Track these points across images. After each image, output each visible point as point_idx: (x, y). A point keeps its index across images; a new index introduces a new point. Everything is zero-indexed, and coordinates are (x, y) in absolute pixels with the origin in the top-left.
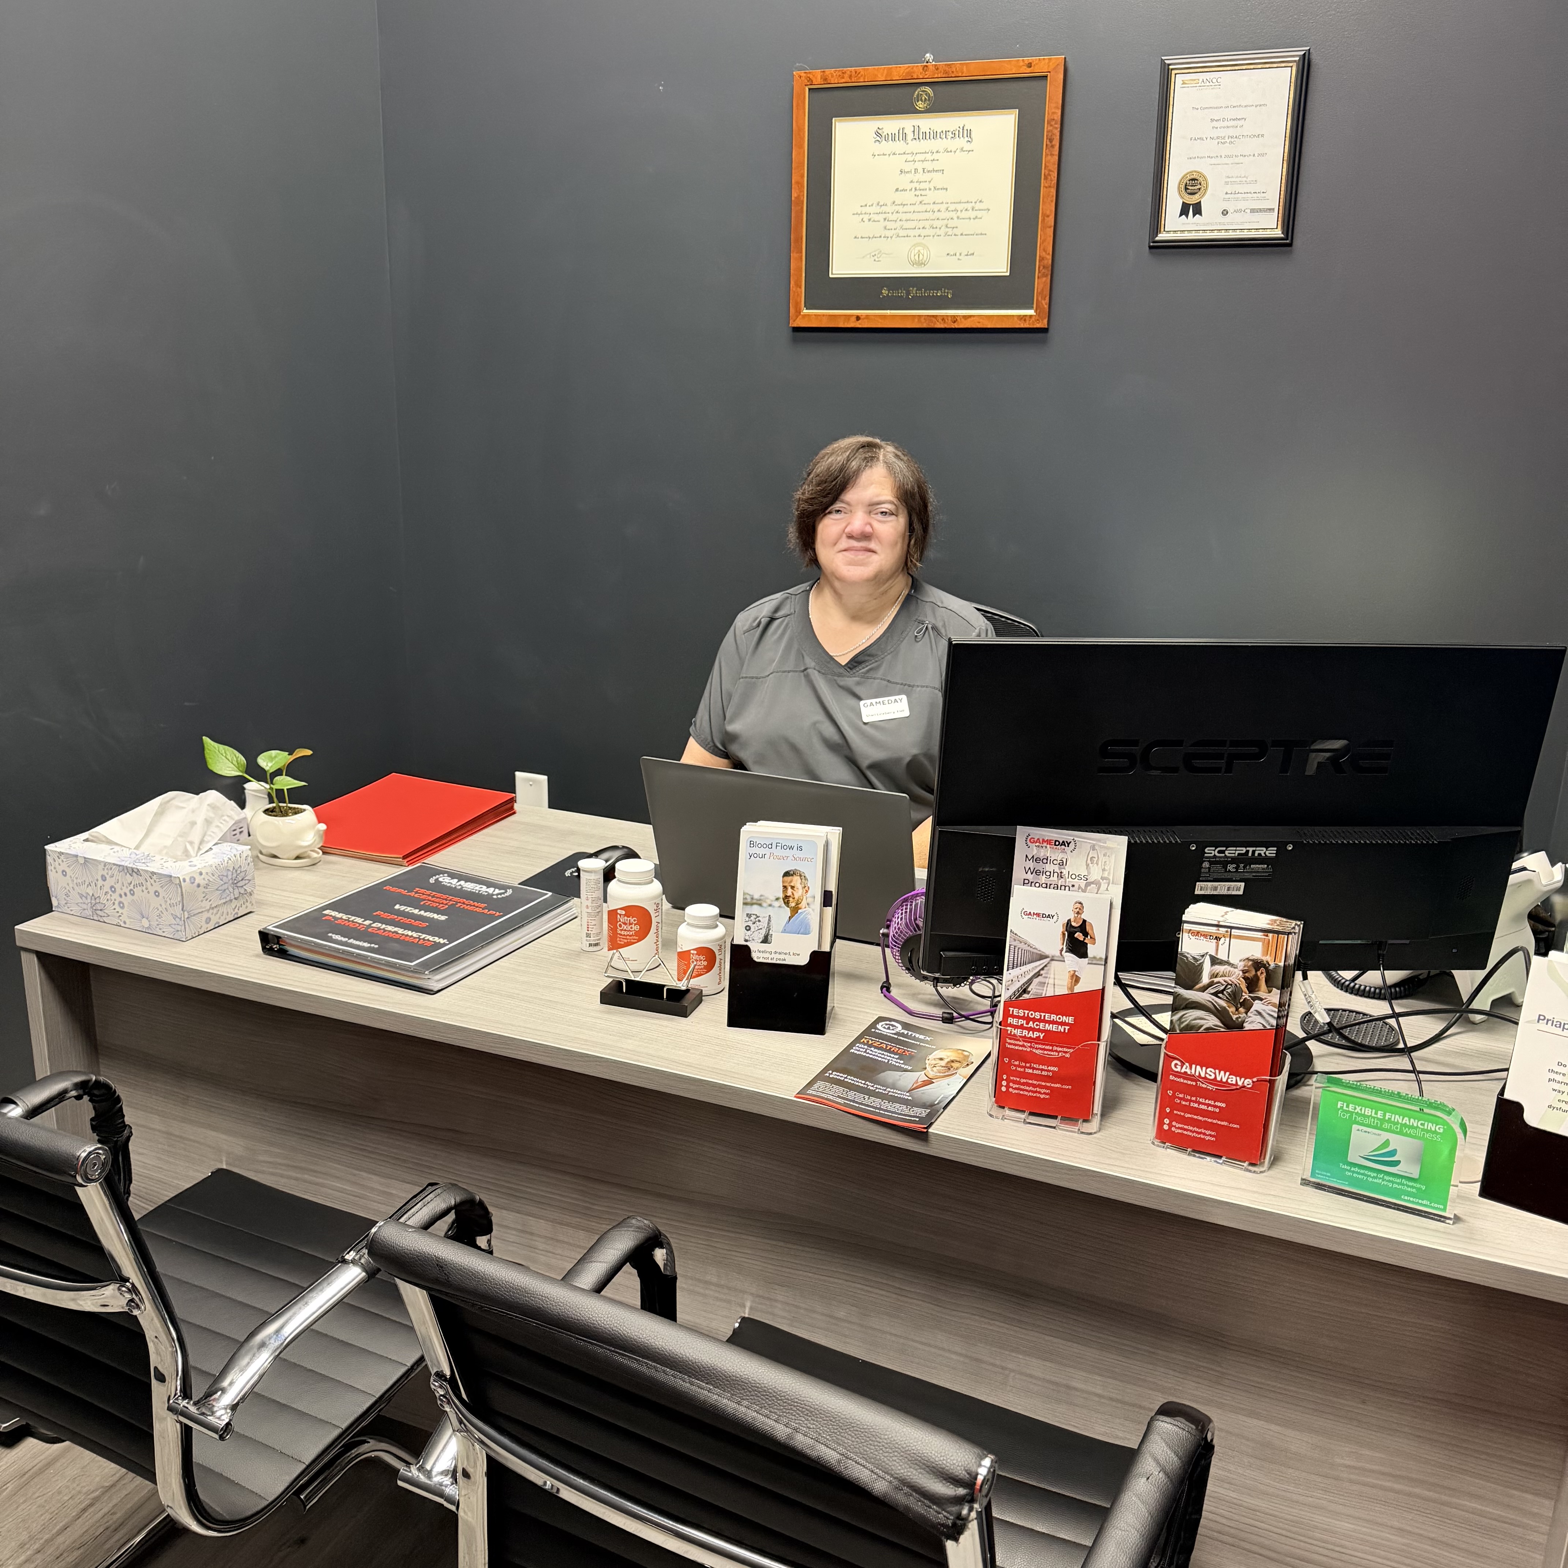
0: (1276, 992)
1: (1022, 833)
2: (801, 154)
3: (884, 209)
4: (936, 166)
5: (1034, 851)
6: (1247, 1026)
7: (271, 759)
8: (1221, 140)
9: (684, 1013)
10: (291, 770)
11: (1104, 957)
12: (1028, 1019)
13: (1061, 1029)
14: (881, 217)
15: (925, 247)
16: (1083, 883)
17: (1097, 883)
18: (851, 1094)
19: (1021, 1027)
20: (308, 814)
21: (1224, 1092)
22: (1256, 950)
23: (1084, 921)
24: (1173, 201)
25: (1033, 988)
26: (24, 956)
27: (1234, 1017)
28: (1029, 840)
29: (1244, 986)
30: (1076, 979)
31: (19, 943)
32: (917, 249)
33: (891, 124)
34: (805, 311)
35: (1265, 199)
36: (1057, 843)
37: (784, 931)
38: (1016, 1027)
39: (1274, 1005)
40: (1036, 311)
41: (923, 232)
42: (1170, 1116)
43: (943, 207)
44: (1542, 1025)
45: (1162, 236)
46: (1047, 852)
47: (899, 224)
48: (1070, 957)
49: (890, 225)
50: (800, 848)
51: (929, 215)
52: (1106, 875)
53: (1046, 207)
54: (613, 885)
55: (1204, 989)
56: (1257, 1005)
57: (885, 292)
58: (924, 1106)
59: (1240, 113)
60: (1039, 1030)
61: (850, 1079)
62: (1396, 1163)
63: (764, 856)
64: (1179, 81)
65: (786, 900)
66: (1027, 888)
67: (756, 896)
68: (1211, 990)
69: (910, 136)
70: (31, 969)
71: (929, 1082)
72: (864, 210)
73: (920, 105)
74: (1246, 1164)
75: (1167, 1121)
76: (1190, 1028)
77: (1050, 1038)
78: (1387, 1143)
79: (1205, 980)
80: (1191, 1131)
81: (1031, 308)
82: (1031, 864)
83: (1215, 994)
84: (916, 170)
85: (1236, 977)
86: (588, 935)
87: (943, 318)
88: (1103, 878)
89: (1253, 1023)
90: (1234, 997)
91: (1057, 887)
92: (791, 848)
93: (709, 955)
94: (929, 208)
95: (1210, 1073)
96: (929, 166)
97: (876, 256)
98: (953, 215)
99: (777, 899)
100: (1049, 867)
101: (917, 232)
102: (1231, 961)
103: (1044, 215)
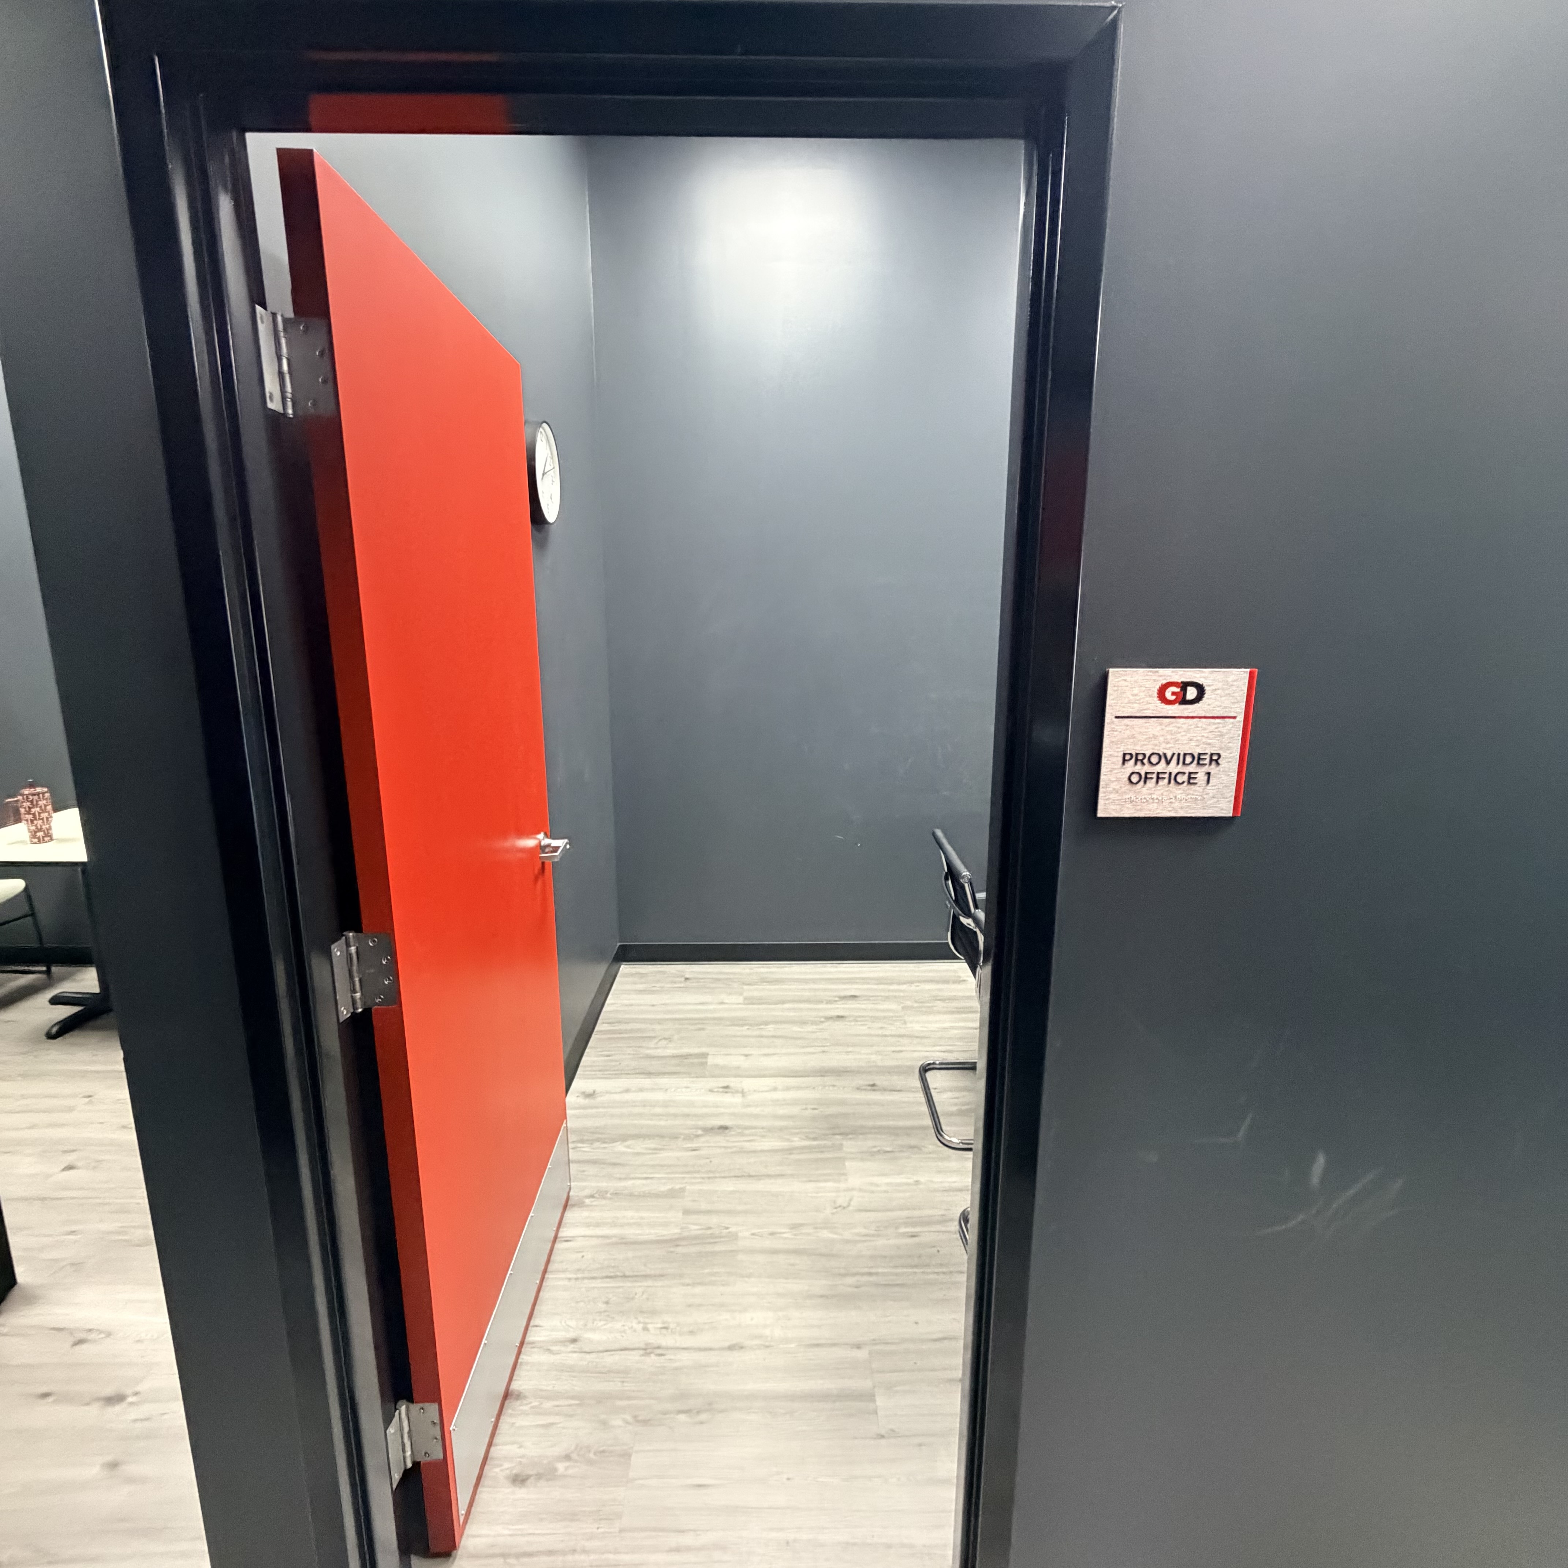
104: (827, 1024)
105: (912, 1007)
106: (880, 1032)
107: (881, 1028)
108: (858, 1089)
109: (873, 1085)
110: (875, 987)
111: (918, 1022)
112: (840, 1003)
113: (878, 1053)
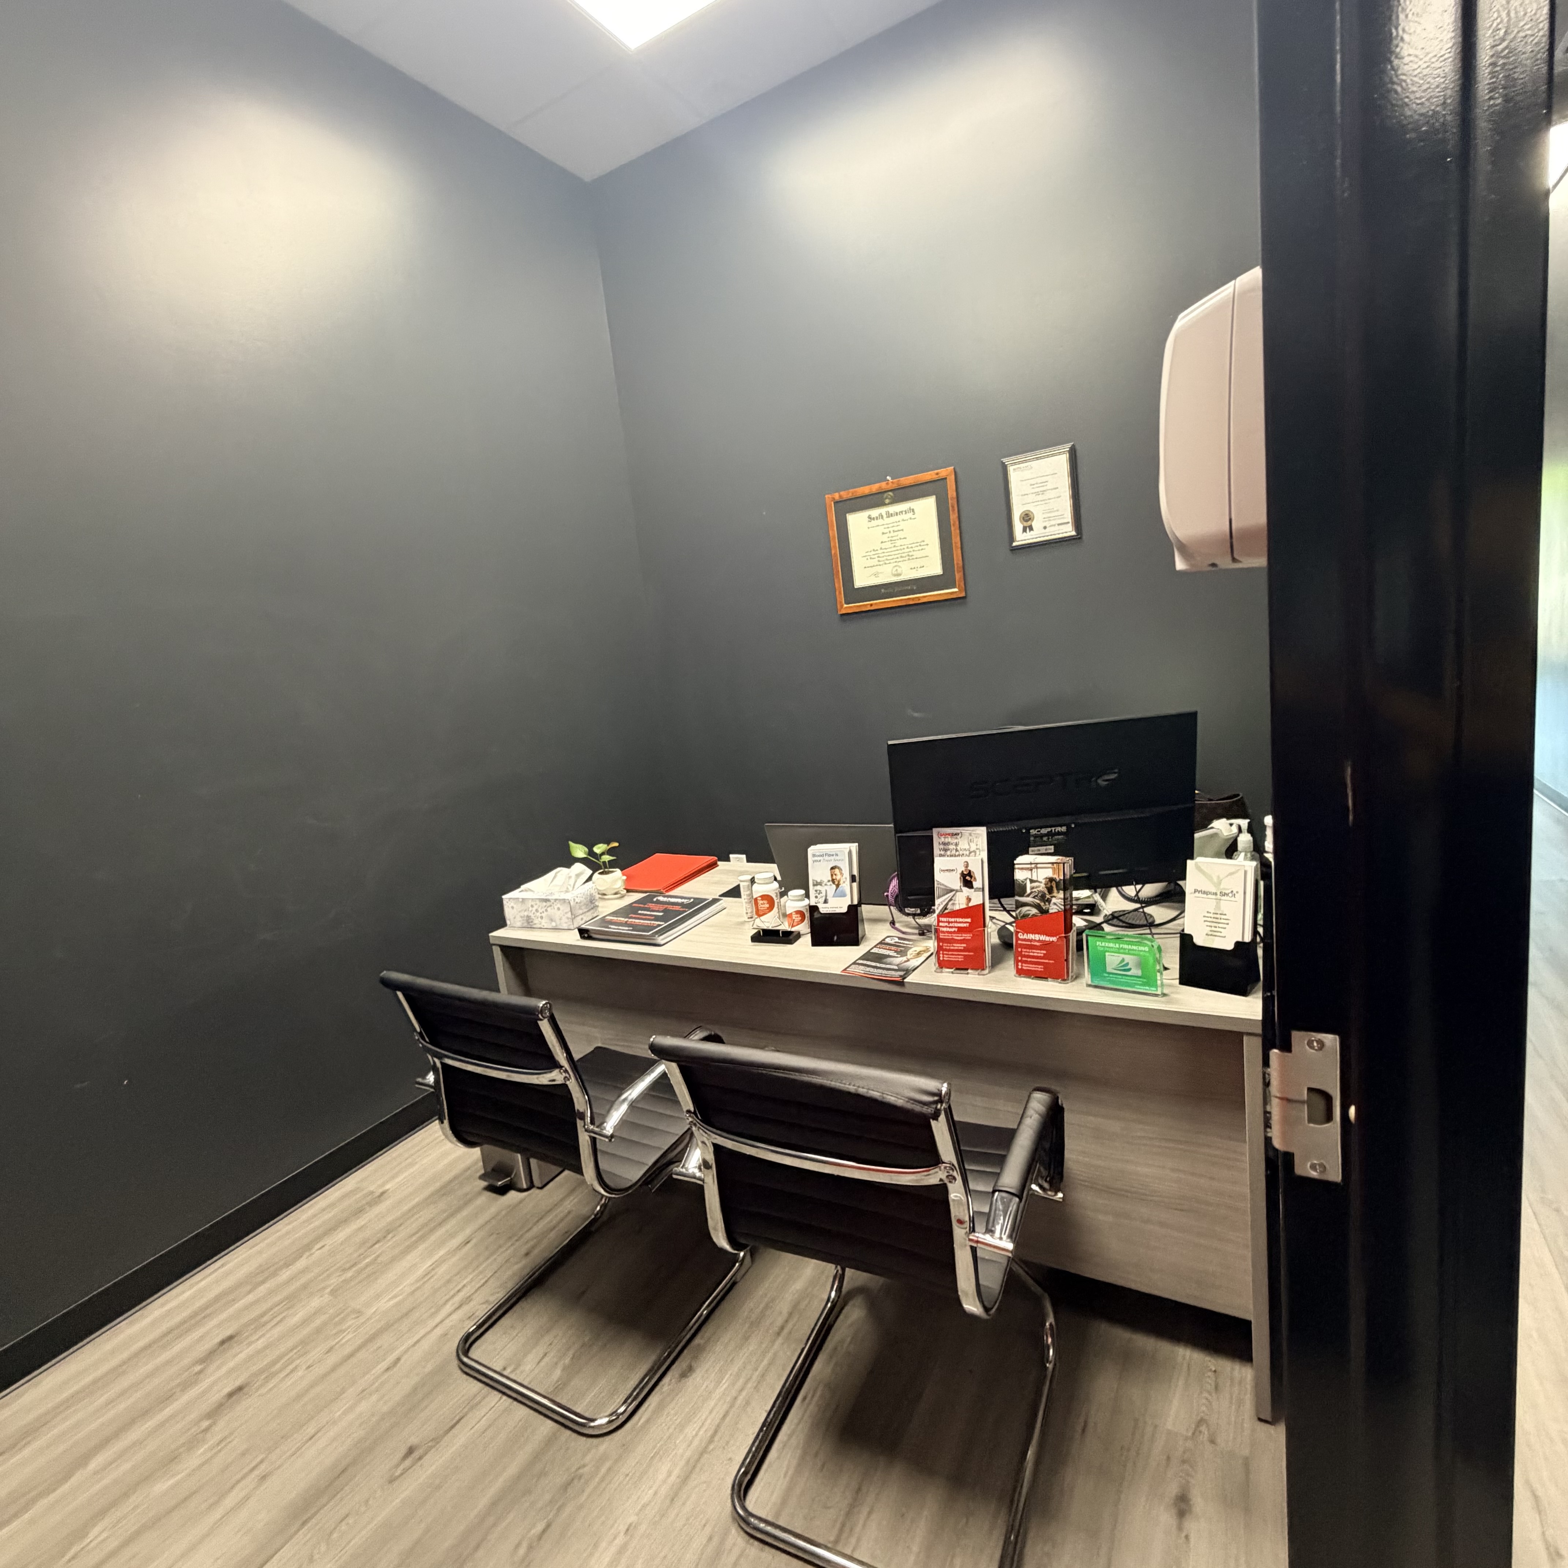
0: (1062, 892)
1: (935, 831)
2: (834, 532)
3: (877, 552)
4: (899, 528)
5: (943, 839)
6: (1051, 911)
7: (599, 848)
8: (1037, 494)
9: (790, 942)
10: (610, 852)
11: (981, 887)
12: (949, 922)
13: (965, 925)
14: (876, 556)
15: (900, 567)
16: (968, 853)
17: (974, 851)
18: (868, 969)
19: (946, 927)
20: (618, 873)
21: (1045, 945)
22: (1049, 873)
23: (970, 871)
24: (1018, 526)
25: (949, 907)
26: (494, 947)
27: (1044, 908)
28: (940, 835)
29: (1046, 892)
30: (969, 900)
31: (492, 941)
32: (896, 568)
33: (874, 512)
34: (845, 606)
35: (1064, 518)
36: (953, 835)
37: (834, 896)
38: (943, 927)
39: (1061, 899)
40: (959, 588)
41: (897, 560)
42: (1021, 961)
43: (905, 547)
44: (1197, 894)
45: (1014, 544)
46: (949, 839)
47: (885, 558)
48: (965, 889)
49: (880, 559)
50: (837, 855)
51: (900, 552)
52: (978, 847)
53: (956, 539)
54: (755, 886)
55: (1028, 896)
56: (1054, 900)
57: (883, 591)
58: (903, 970)
59: (1044, 479)
60: (955, 927)
61: (869, 963)
62: (1129, 970)
63: (820, 861)
64: (1011, 469)
65: (833, 881)
66: (942, 858)
67: (819, 881)
68: (1031, 896)
69: (885, 516)
70: (497, 953)
71: (908, 960)
72: (867, 554)
73: (887, 501)
74: (1060, 980)
75: (1020, 964)
76: (1025, 916)
77: (961, 930)
78: (1123, 960)
79: (1028, 891)
80: (1032, 967)
81: (955, 587)
82: (942, 847)
83: (1034, 897)
84: (890, 532)
85: (1042, 887)
86: (747, 913)
87: (913, 599)
88: (977, 849)
89: (1053, 909)
90: (1043, 897)
91: (955, 856)
92: (833, 855)
93: (801, 913)
94: (898, 548)
95: (1037, 937)
96: (896, 529)
97: (876, 575)
98: (911, 550)
99: (829, 881)
100: (951, 847)
101: (894, 560)
102: (1039, 880)
103: (955, 543)
104: (221, 1424)
105: (346, 1281)
106: (332, 1359)
107: (330, 1350)
108: (391, 1481)
109: (411, 1451)
110: (251, 1298)
111: (378, 1296)
112: (212, 1367)
113: (362, 1394)
